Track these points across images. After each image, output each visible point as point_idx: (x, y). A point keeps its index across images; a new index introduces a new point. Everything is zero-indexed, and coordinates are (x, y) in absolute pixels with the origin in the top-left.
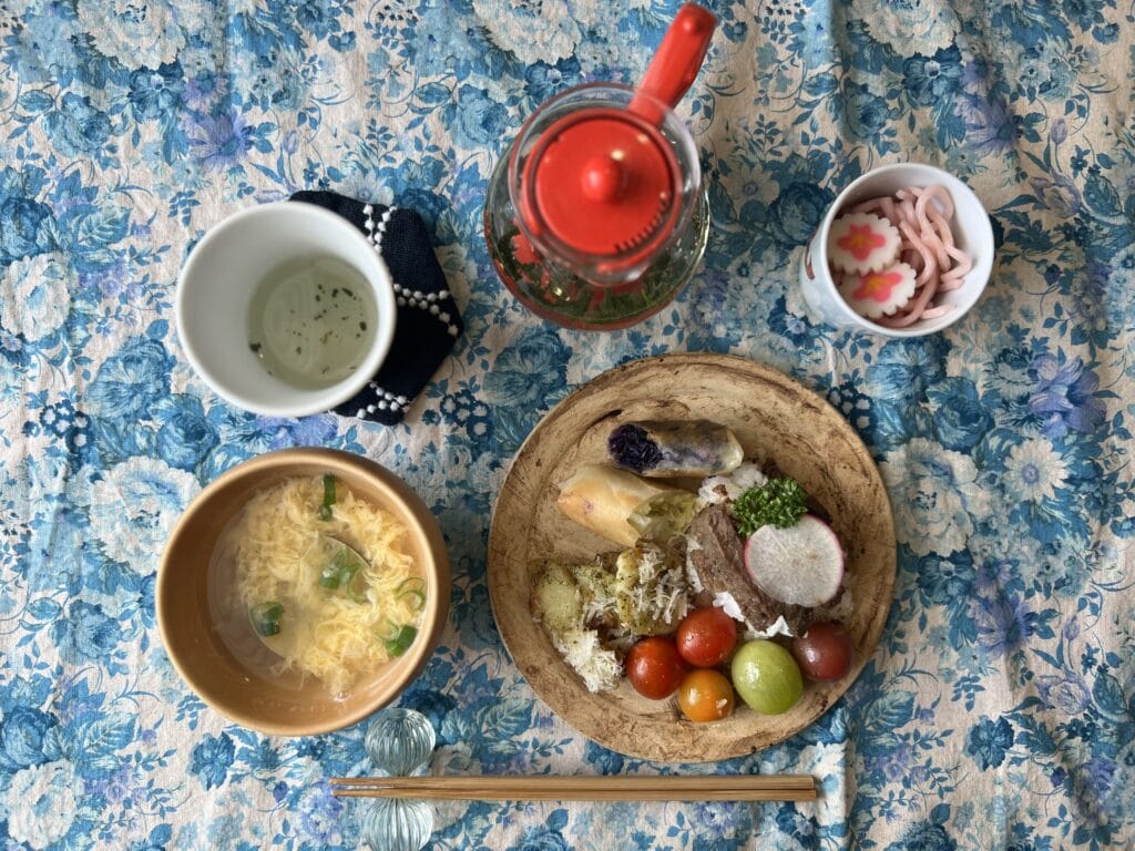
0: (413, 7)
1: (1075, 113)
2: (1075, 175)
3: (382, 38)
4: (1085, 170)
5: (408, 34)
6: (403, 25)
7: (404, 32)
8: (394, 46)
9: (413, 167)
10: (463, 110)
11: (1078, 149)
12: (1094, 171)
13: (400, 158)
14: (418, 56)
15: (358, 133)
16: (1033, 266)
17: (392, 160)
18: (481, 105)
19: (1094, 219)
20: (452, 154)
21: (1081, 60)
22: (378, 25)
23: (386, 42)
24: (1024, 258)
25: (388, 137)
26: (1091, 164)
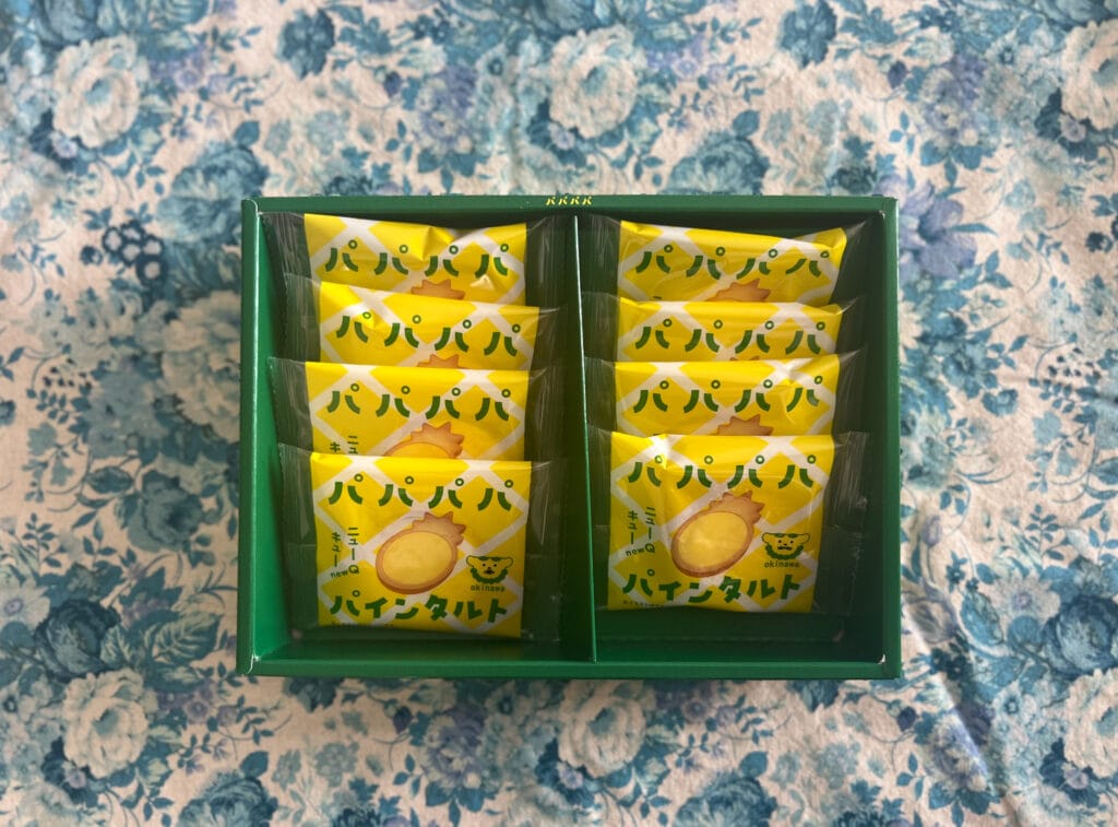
0: (87, 370)
1: (952, 508)
2: (951, 589)
3: (49, 409)
4: (963, 583)
5: (81, 404)
6: (73, 393)
7: (76, 402)
8: (63, 420)
9: (81, 573)
10: (146, 502)
11: (954, 556)
12: (972, 587)
13: (66, 562)
14: (92, 432)
15: (12, 533)
16: (884, 707)
17: (54, 563)
18: (171, 496)
19: (973, 648)
20: (130, 558)
21: (964, 437)
22: (44, 394)
23: (52, 415)
24: (875, 698)
25: (50, 536)
26: (969, 577)
